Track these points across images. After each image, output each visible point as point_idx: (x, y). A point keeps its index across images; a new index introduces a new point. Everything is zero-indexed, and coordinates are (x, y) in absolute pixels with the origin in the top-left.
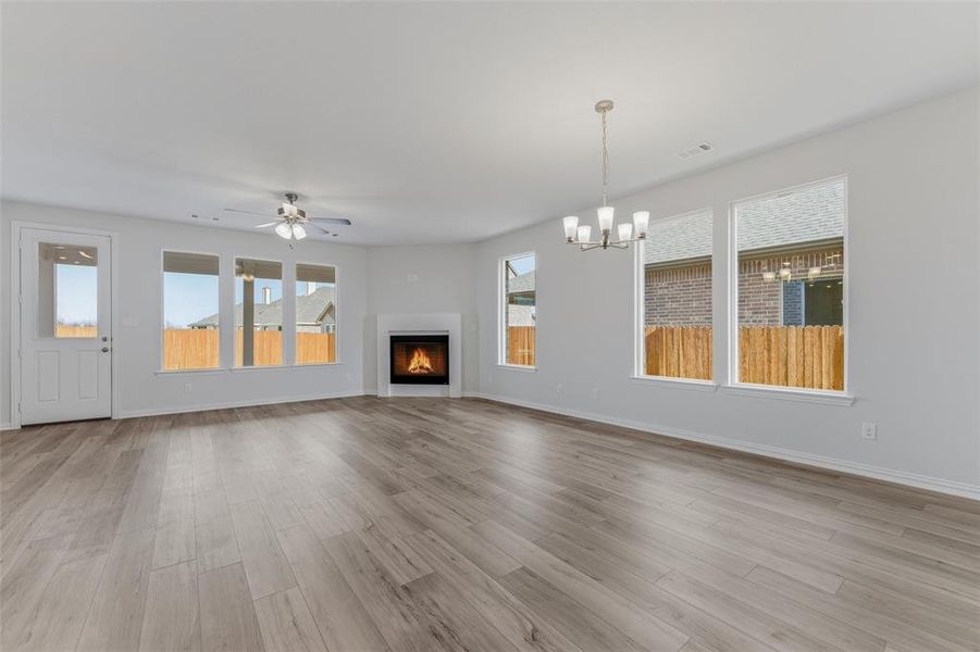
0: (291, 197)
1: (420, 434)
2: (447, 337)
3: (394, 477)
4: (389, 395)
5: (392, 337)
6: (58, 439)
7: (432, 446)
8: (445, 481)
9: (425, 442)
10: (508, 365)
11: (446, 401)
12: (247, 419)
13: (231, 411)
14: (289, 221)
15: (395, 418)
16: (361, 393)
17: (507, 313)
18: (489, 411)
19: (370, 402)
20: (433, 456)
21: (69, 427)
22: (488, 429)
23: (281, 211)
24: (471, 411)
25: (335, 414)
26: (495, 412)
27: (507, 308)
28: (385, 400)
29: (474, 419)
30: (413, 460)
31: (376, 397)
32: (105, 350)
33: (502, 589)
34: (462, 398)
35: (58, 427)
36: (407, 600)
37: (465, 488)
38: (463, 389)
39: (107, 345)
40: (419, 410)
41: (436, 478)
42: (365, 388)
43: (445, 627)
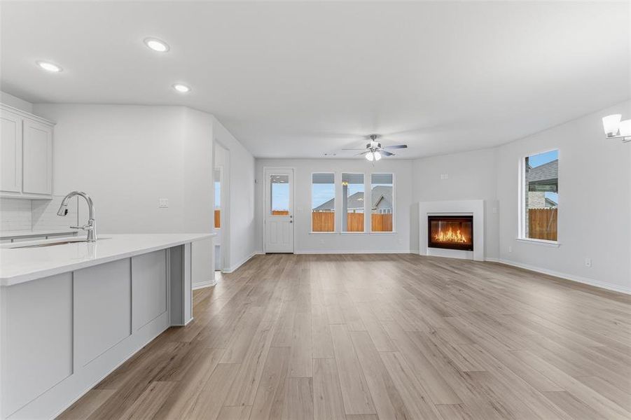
0: (373, 137)
1: (456, 282)
2: (472, 217)
3: (442, 306)
4: (427, 255)
5: (429, 217)
6: (278, 261)
7: (466, 291)
8: (482, 316)
9: (461, 288)
10: (528, 239)
11: (471, 262)
12: (349, 260)
13: (340, 255)
14: (372, 150)
15: (436, 270)
16: (408, 251)
17: (527, 199)
18: (510, 273)
19: (415, 258)
20: (470, 298)
21: (280, 256)
22: (513, 287)
23: (369, 146)
24: (495, 272)
25: (394, 263)
26: (515, 275)
27: (527, 195)
28: (425, 258)
29: (499, 278)
30: (453, 298)
31: (418, 255)
32: (291, 222)
33: (545, 398)
34: (485, 262)
35: (276, 255)
36: (469, 380)
37: (500, 324)
38: (485, 255)
39: (292, 219)
40: (451, 266)
41: (474, 313)
42: (410, 249)
43: (502, 406)
